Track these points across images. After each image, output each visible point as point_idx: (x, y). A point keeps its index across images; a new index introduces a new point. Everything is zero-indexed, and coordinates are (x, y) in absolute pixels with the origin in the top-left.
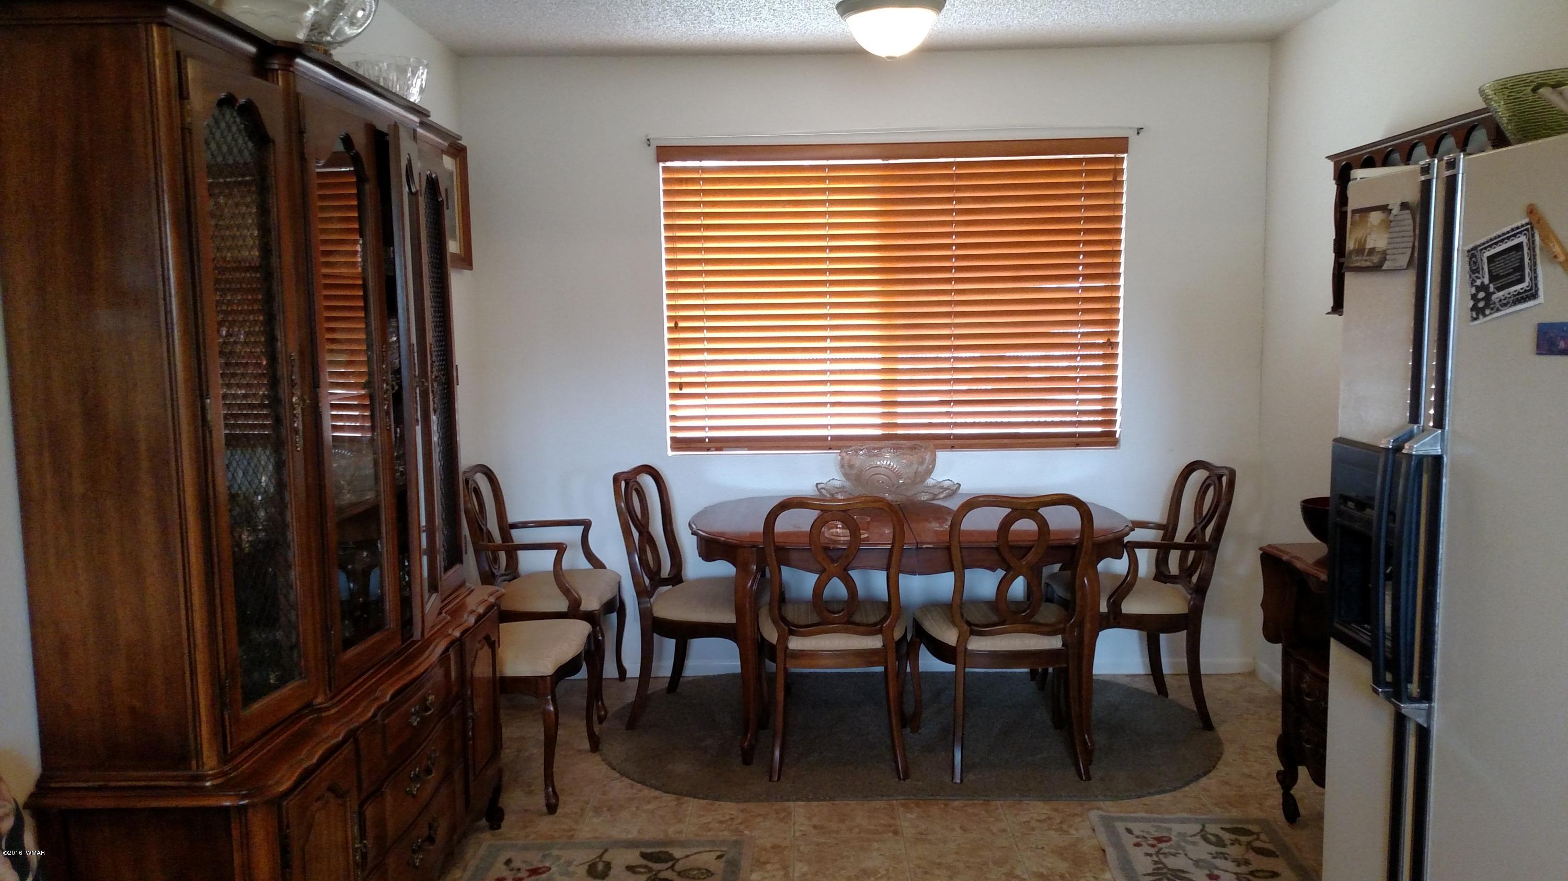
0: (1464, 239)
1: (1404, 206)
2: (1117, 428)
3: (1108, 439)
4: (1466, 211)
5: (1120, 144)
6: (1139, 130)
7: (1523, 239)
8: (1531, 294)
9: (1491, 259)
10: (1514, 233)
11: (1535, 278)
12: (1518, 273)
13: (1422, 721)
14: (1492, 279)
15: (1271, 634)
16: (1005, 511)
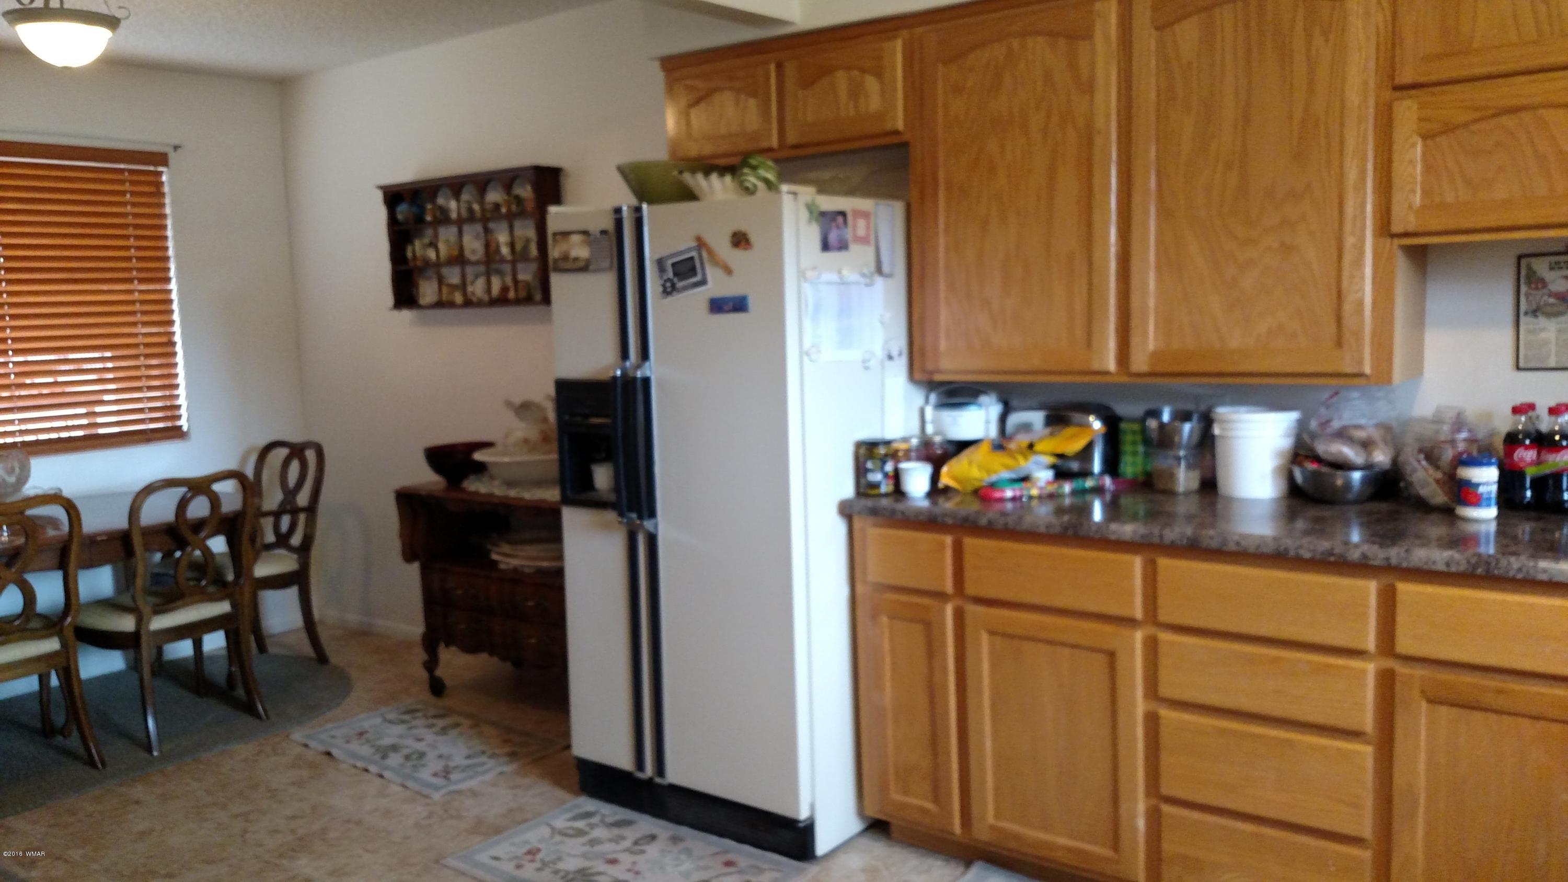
0: (651, 250)
1: (604, 232)
2: (183, 423)
3: (174, 433)
4: (650, 235)
5: (161, 159)
6: (176, 148)
7: (694, 254)
8: (703, 282)
9: (673, 265)
10: (689, 250)
11: (704, 274)
12: (692, 271)
13: (651, 529)
14: (675, 274)
15: (409, 555)
16: (181, 491)
